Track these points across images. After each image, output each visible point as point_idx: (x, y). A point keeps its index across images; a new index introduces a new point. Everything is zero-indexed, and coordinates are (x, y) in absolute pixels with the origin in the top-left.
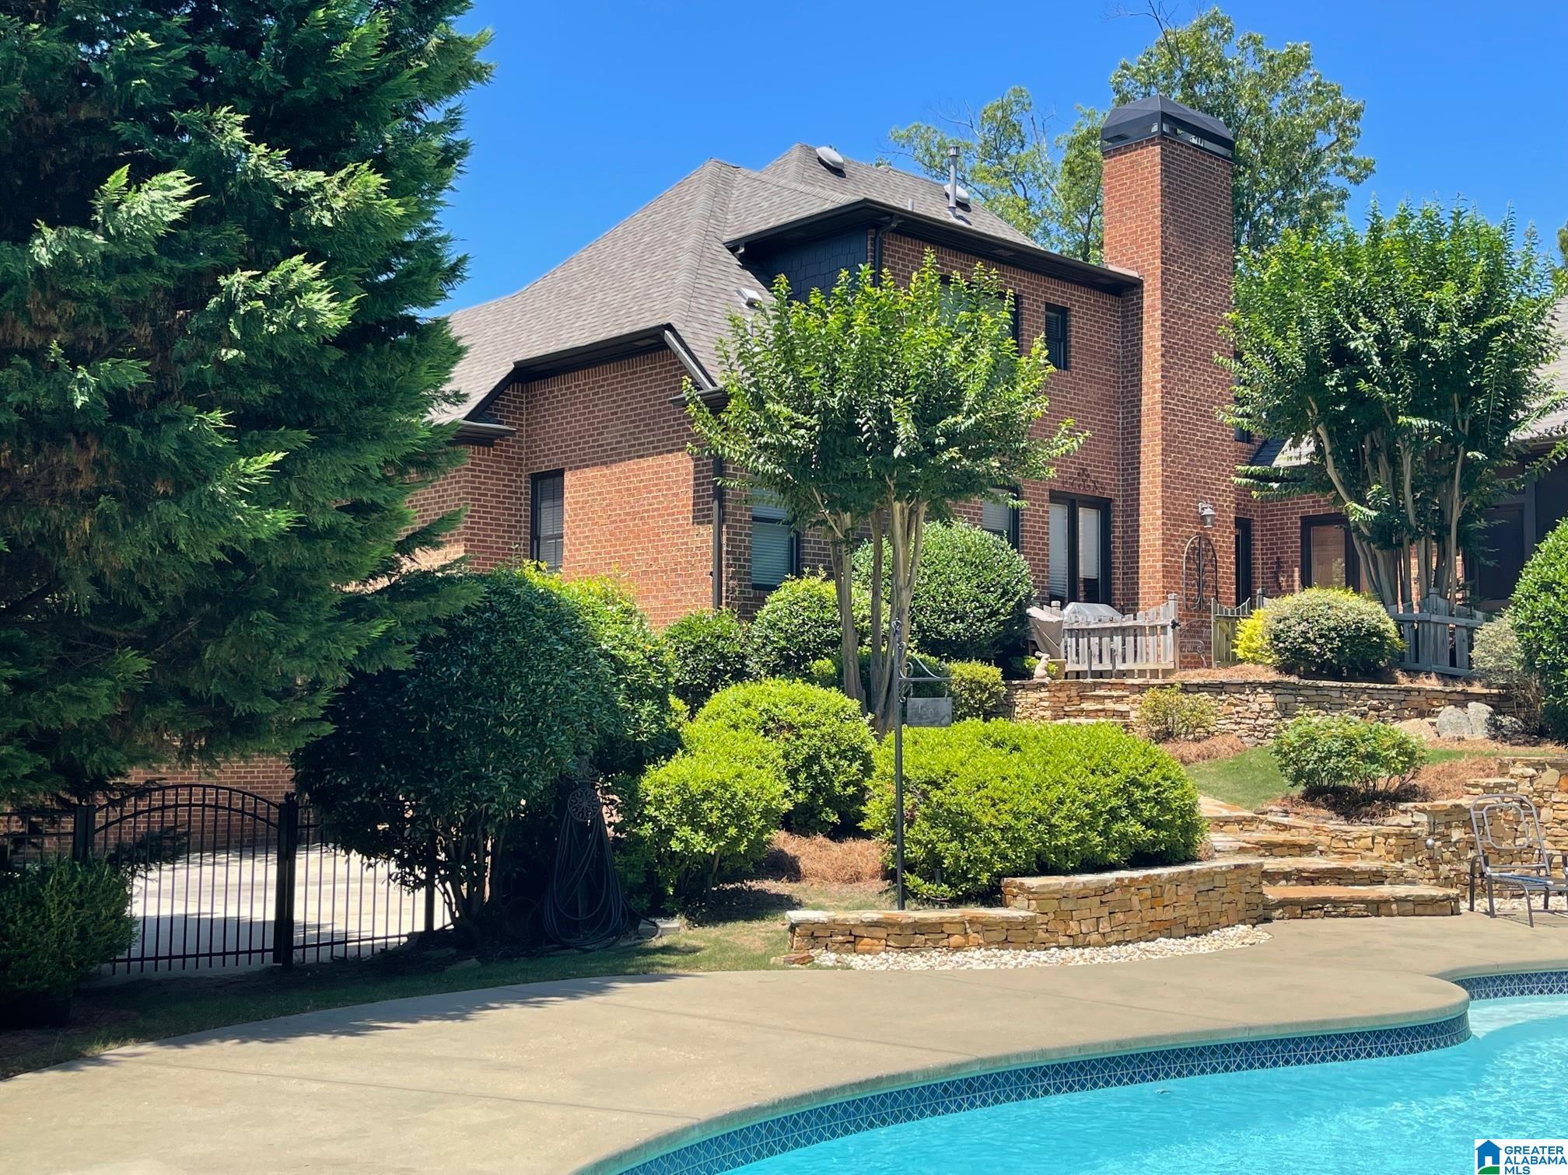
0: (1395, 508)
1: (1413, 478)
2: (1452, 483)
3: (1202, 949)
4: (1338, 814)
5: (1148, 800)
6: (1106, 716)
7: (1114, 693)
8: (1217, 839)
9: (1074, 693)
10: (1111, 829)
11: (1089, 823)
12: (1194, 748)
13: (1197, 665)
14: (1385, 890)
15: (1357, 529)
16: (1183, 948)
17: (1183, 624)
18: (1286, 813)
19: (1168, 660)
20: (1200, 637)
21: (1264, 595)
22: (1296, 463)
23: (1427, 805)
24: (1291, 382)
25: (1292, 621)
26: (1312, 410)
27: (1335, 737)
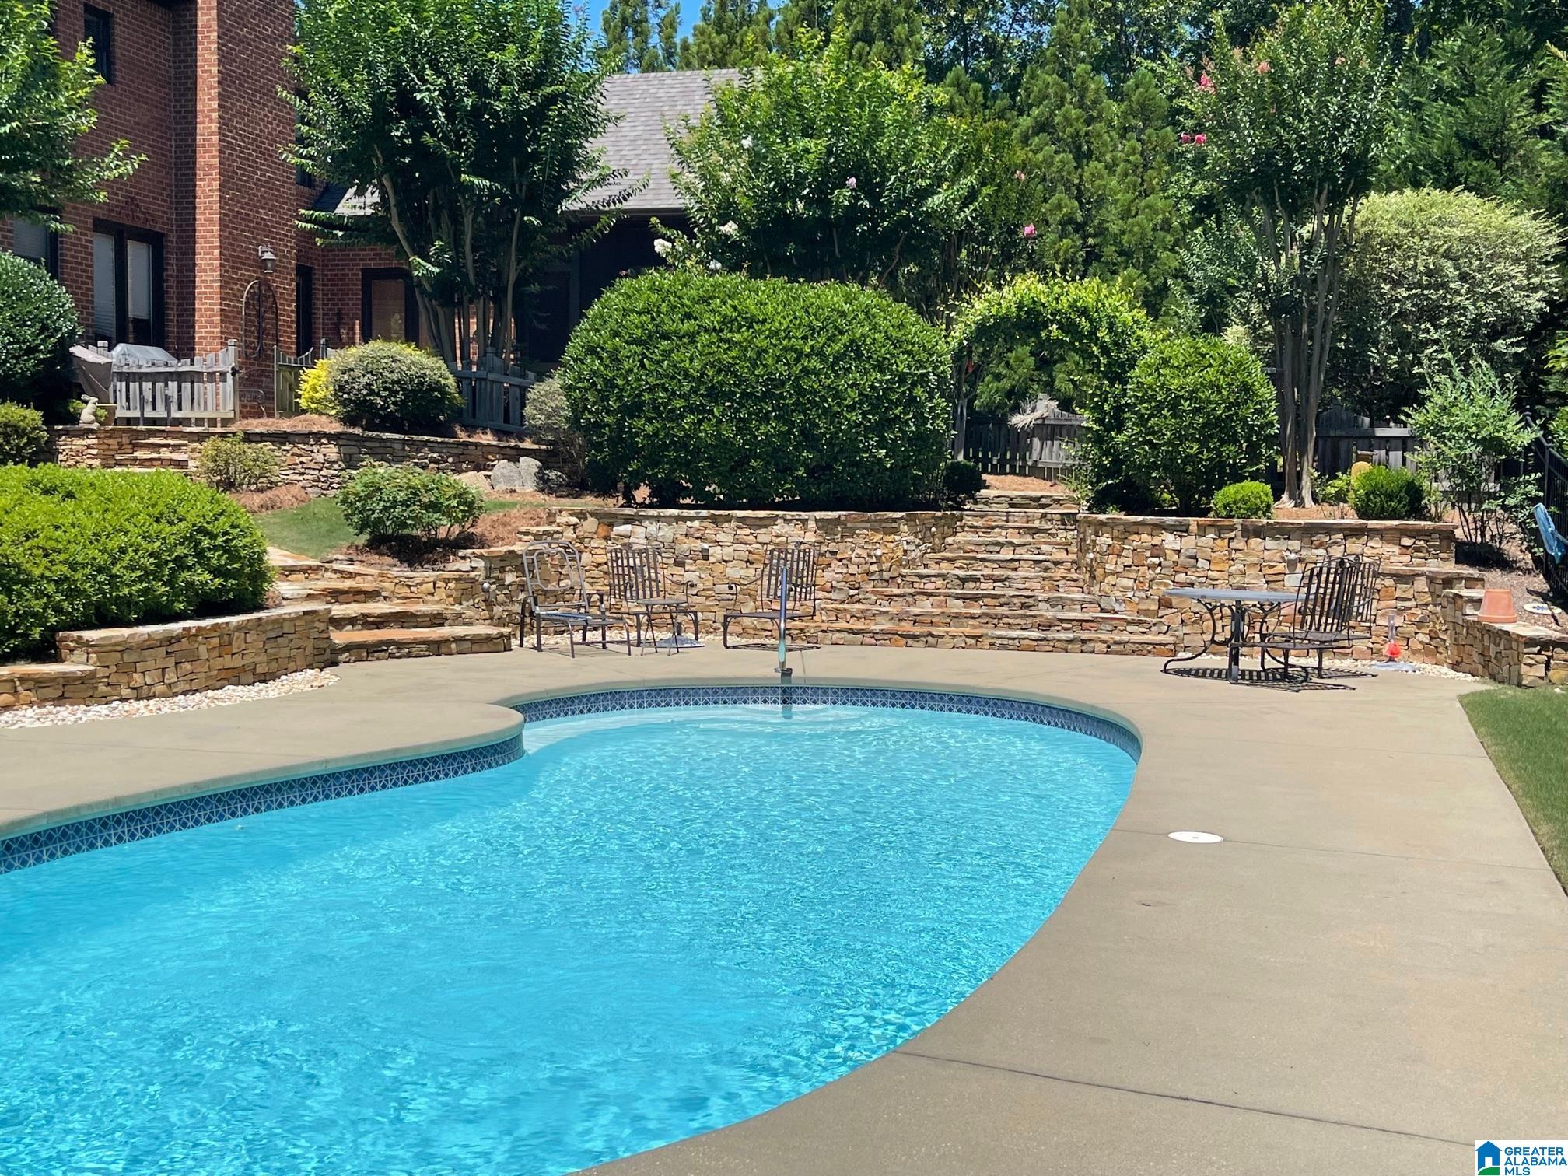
0: (456, 267)
1: (473, 238)
2: (510, 246)
3: (271, 694)
4: (402, 562)
5: (216, 548)
6: (162, 466)
7: (171, 442)
8: (284, 587)
9: (125, 441)
10: (177, 578)
11: (153, 573)
12: (258, 499)
13: (259, 415)
14: (445, 631)
15: (420, 285)
16: (253, 694)
17: (243, 371)
18: (351, 561)
19: (228, 409)
20: (260, 387)
21: (327, 345)
22: (361, 213)
23: (484, 552)
24: (356, 127)
25: (357, 373)
26: (377, 159)
27: (400, 487)
